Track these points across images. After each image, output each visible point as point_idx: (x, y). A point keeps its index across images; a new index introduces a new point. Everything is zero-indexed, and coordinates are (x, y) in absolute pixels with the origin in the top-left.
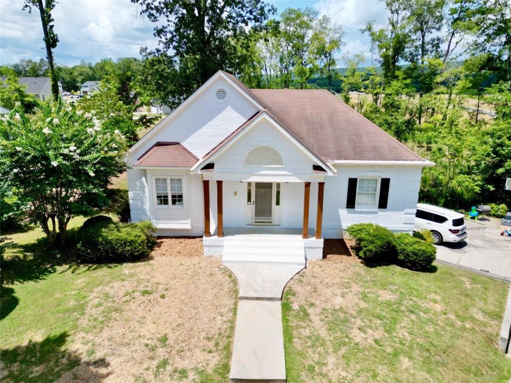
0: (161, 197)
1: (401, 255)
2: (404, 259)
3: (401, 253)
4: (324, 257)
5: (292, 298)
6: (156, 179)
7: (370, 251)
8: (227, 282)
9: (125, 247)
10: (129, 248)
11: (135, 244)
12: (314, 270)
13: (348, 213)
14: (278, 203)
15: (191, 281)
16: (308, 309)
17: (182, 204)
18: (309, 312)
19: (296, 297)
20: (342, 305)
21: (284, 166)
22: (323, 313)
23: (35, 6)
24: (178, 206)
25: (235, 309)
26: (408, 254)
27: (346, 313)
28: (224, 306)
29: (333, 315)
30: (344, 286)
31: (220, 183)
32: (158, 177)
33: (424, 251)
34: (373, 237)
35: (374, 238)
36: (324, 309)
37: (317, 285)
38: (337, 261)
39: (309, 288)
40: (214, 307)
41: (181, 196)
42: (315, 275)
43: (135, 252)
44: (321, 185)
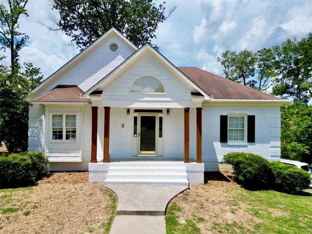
0: (56, 132)
1: (278, 179)
2: (282, 183)
3: (277, 177)
4: (206, 182)
5: (178, 214)
6: (53, 116)
7: (250, 173)
8: (107, 200)
9: (7, 170)
10: (11, 171)
11: (18, 167)
12: (198, 191)
13: (222, 146)
14: (161, 136)
15: (67, 200)
16: (197, 223)
17: (75, 139)
18: (198, 227)
19: (181, 212)
20: (234, 220)
21: (165, 93)
22: (215, 228)
23: (9, 48)
24: (71, 140)
25: (109, 224)
26: (285, 178)
27: (242, 228)
28: (96, 221)
29: (228, 230)
30: (231, 203)
31: (107, 109)
32: (55, 114)
33: (299, 173)
34: (250, 160)
35: (251, 162)
36: (215, 224)
37: (203, 202)
38: (218, 185)
39: (195, 204)
40: (85, 223)
41: (74, 132)
42: (200, 195)
43: (18, 176)
44: (199, 110)
